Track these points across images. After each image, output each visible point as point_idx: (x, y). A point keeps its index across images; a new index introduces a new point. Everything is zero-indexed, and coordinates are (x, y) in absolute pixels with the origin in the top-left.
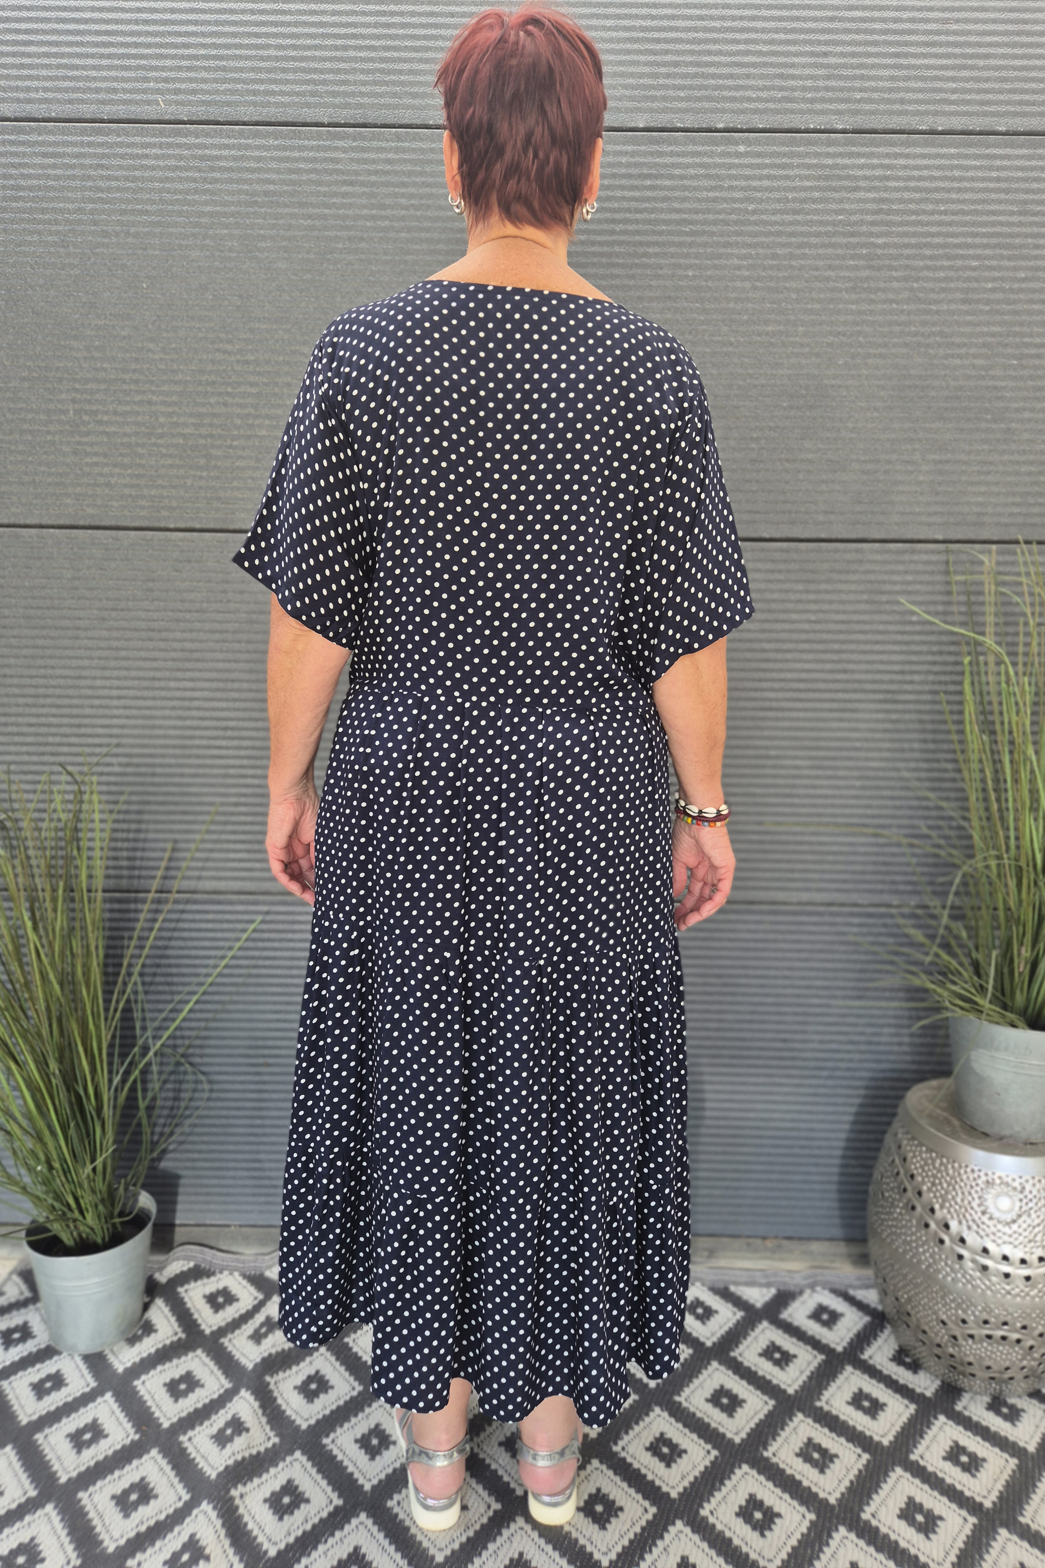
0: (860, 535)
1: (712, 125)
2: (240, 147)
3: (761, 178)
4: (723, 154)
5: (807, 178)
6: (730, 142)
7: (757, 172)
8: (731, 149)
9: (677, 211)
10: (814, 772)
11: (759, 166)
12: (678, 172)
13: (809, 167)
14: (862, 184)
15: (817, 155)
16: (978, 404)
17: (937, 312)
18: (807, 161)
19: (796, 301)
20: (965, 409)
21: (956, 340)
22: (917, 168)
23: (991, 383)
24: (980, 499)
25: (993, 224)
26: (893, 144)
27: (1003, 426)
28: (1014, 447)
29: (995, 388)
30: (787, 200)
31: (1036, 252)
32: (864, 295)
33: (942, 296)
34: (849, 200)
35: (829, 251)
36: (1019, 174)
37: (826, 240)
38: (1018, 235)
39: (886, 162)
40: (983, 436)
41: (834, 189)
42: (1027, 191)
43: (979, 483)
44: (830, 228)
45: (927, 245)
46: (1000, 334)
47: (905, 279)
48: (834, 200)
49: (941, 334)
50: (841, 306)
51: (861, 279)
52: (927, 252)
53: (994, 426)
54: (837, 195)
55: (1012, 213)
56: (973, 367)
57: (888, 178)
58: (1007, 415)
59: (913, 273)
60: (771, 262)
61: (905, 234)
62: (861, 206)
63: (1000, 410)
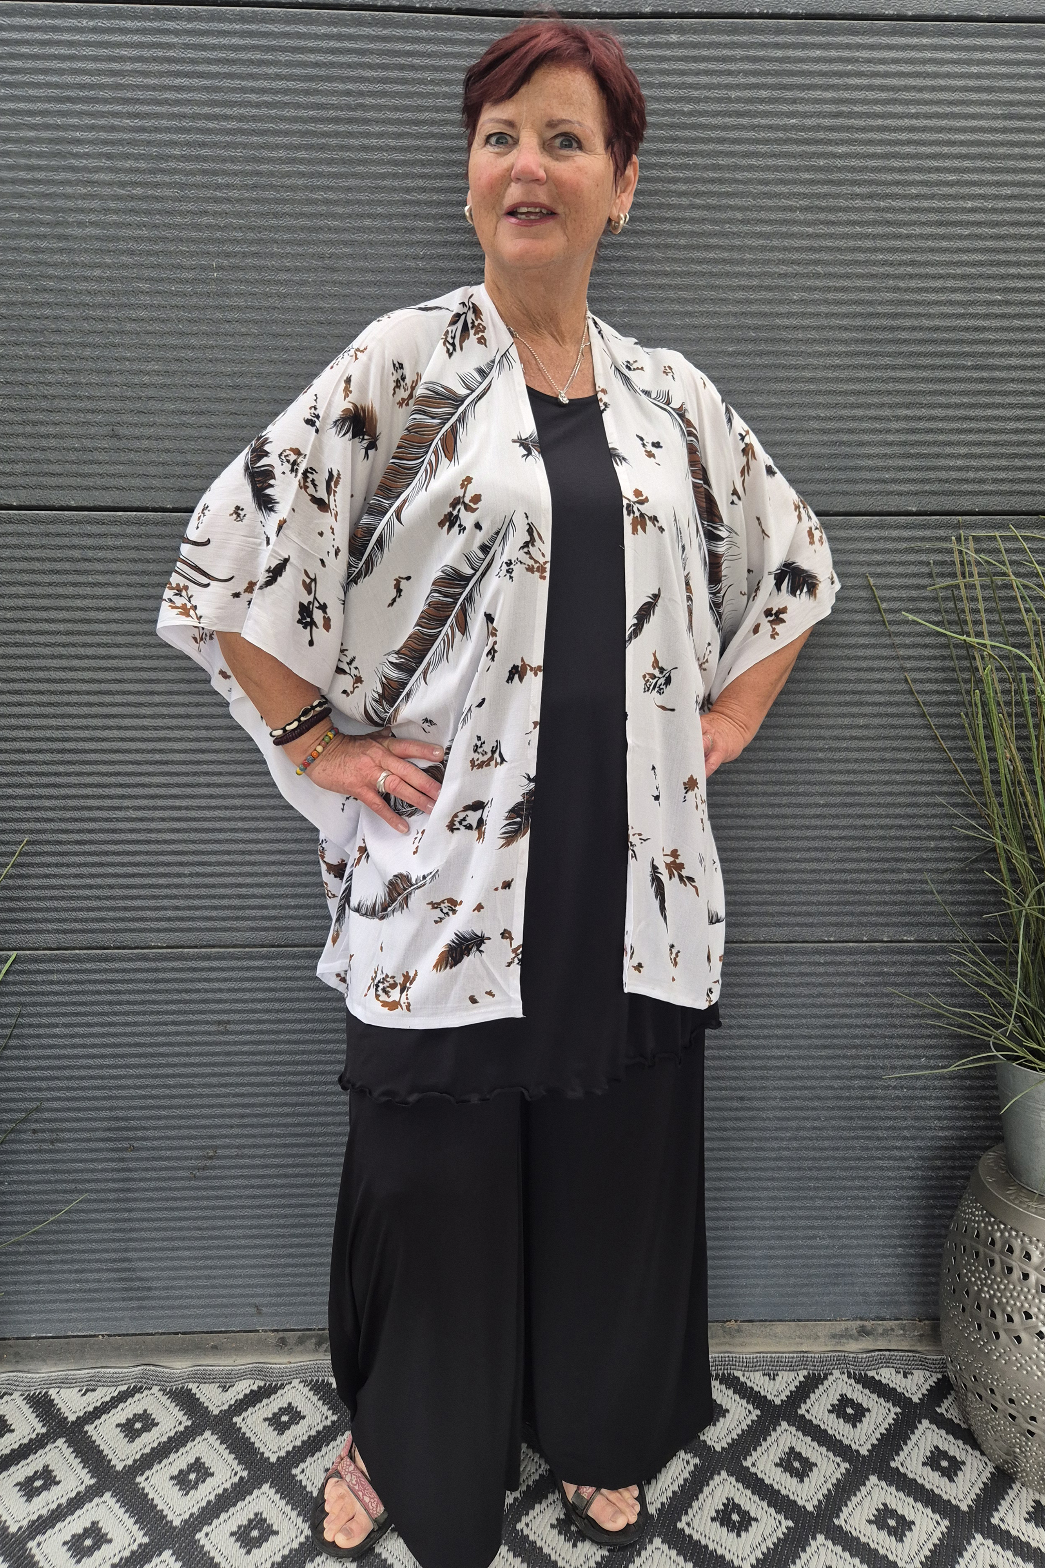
3: (698, 73)
4: (650, 46)
5: (753, 73)
6: (659, 30)
7: (693, 66)
8: (662, 39)
11: (695, 59)
13: (754, 60)
14: (818, 81)
16: (956, 349)
17: (908, 237)
18: (752, 53)
19: (742, 222)
20: (942, 355)
21: (931, 270)
22: (882, 61)
23: (971, 323)
24: (959, 463)
25: (973, 130)
26: (854, 32)
27: (985, 374)
28: (998, 400)
29: (976, 329)
30: (730, 100)
31: (1024, 164)
32: (822, 216)
33: (914, 217)
34: (803, 101)
35: (780, 162)
36: (1004, 70)
37: (777, 148)
38: (1002, 144)
39: (846, 54)
40: (962, 387)
41: (785, 87)
42: (1013, 90)
43: (958, 443)
44: (780, 135)
45: (895, 156)
46: (981, 264)
47: (870, 196)
48: (785, 101)
49: (912, 263)
50: (795, 229)
51: (818, 196)
52: (896, 163)
53: (975, 374)
54: (789, 94)
55: (995, 117)
56: (951, 303)
57: (848, 74)
58: (991, 361)
59: (879, 190)
60: (712, 175)
61: (870, 142)
62: (818, 108)
63: (982, 355)
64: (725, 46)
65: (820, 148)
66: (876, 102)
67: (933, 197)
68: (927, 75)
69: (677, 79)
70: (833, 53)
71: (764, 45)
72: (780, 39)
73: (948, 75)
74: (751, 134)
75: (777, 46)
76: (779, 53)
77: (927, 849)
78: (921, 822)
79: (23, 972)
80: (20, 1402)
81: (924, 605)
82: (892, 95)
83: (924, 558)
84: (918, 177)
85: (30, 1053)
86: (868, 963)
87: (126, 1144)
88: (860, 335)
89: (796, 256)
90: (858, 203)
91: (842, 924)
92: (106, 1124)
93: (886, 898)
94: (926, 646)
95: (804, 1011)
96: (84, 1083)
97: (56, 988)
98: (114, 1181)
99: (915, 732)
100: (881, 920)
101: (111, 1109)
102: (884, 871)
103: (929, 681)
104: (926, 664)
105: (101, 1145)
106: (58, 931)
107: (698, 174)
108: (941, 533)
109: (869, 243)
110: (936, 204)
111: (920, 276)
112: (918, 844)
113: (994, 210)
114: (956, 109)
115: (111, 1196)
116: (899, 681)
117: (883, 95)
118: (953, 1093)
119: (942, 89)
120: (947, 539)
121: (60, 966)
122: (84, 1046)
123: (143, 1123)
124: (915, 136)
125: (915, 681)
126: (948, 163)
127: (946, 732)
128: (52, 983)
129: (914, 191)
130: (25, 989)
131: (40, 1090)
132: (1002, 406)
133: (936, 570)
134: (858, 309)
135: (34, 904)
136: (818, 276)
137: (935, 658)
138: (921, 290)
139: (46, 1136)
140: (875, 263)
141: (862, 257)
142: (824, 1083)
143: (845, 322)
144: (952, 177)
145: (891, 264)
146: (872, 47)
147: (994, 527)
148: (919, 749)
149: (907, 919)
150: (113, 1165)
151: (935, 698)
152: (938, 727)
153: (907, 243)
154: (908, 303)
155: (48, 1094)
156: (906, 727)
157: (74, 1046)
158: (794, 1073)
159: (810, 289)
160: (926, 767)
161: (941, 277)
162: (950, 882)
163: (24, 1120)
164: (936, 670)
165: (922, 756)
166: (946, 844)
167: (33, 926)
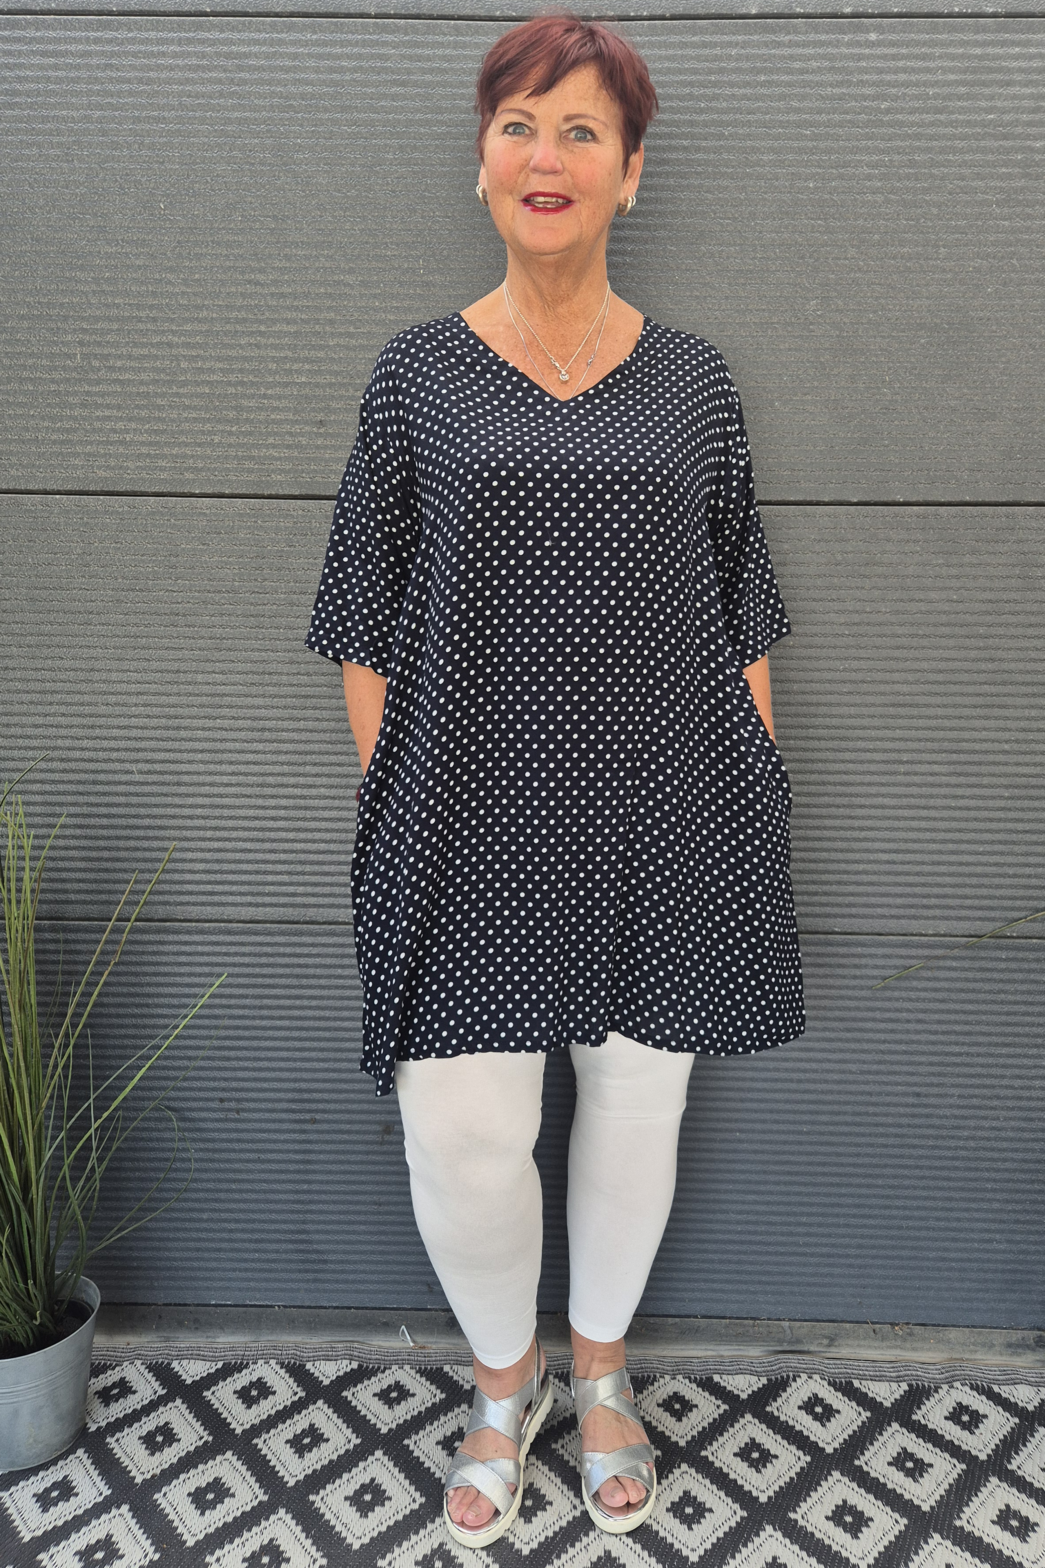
0: (1011, 498)
1: (837, 9)
3: (896, 71)
4: (849, 44)
5: (952, 70)
6: (859, 29)
7: (892, 64)
8: (861, 37)
9: (798, 110)
10: (953, 780)
11: (894, 57)
12: (797, 65)
13: (953, 57)
14: (1017, 77)
15: (963, 44)
18: (951, 50)
30: (927, 97)
32: (1018, 210)
34: (1001, 97)
35: (978, 157)
37: (974, 144)
41: (984, 84)
44: (978, 130)
48: (983, 97)
50: (992, 223)
54: (987, 91)
60: (908, 171)
62: (1016, 103)
65: (1018, 143)
69: (875, 77)
70: (1032, 50)
72: (979, 37)
74: (949, 130)
76: (978, 51)
87: (308, 1116)
91: (1026, 920)
92: (290, 1096)
95: (983, 1007)
96: (271, 1054)
98: (296, 1152)
101: (295, 1080)
105: (284, 1116)
106: (250, 904)
107: (894, 170)
115: (291, 1167)
121: (252, 939)
122: (272, 1018)
123: (325, 1096)
131: (228, 1059)
139: (233, 1105)
142: (1005, 1082)
150: (296, 1136)
155: (236, 1064)
157: (262, 1018)
158: (972, 1071)
163: (213, 1089)
167: (230, 899)
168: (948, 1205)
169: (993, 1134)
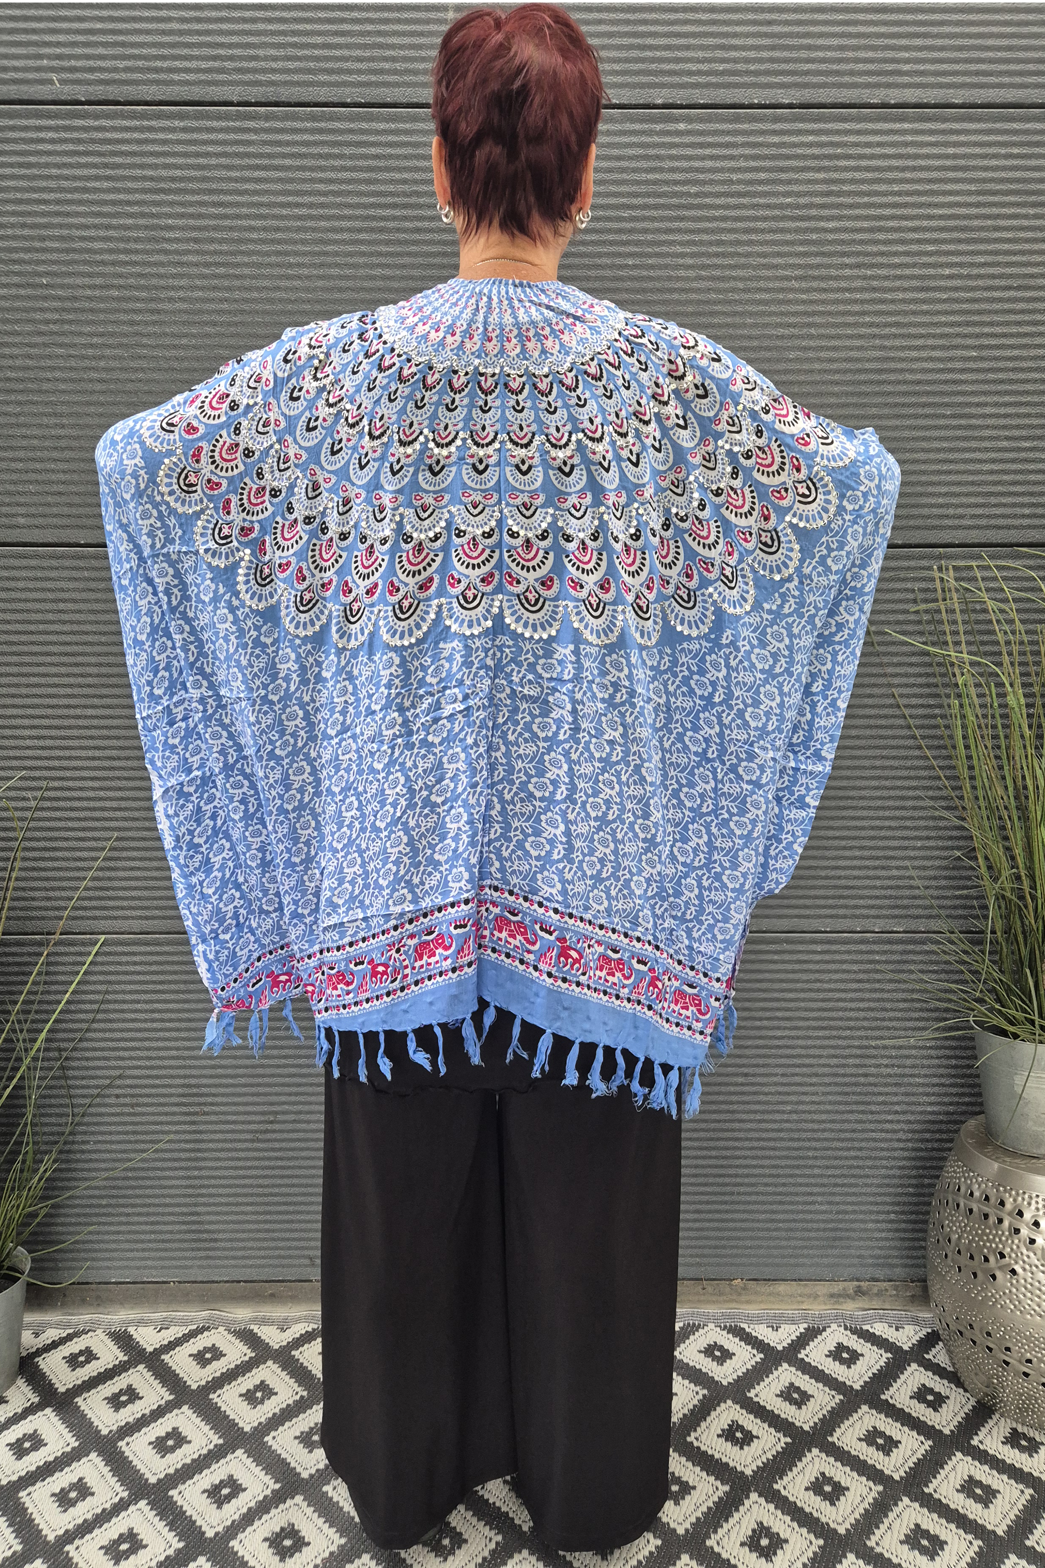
1: (650, 100)
2: (141, 129)
3: (703, 158)
4: (662, 133)
5: (753, 157)
6: (669, 119)
7: (699, 152)
8: (671, 127)
11: (701, 145)
13: (754, 145)
14: (811, 163)
16: (937, 399)
17: (893, 301)
18: (752, 139)
19: (744, 290)
20: (924, 405)
21: (912, 331)
22: (868, 145)
23: (950, 376)
24: (941, 500)
25: (951, 205)
26: (844, 120)
27: (963, 422)
28: (974, 444)
29: (955, 382)
30: (731, 182)
31: (997, 235)
32: (815, 284)
33: (898, 283)
34: (797, 182)
35: (778, 237)
36: (978, 150)
37: (773, 224)
38: (977, 217)
39: (836, 139)
40: (943, 433)
41: (782, 170)
42: (986, 169)
43: (939, 483)
44: (777, 212)
45: (880, 229)
46: (959, 324)
47: (858, 266)
48: (781, 182)
49: (897, 324)
50: (791, 296)
51: (811, 267)
52: (881, 236)
53: (955, 422)
54: (784, 176)
55: (970, 193)
56: (931, 359)
57: (838, 157)
58: (967, 410)
59: (867, 260)
60: (715, 249)
61: (858, 218)
62: (810, 188)
63: (960, 405)
64: (728, 133)
65: (812, 224)
66: (863, 181)
67: (914, 265)
68: (909, 157)
69: (685, 164)
70: (824, 138)
71: (763, 133)
72: (778, 126)
73: (928, 156)
74: (751, 213)
75: (775, 133)
76: (776, 139)
77: (914, 848)
78: (908, 823)
79: (110, 954)
80: (103, 1336)
81: (910, 628)
82: (876, 175)
83: (909, 585)
84: (901, 248)
85: (115, 1026)
86: (861, 952)
87: (198, 1108)
88: (850, 389)
89: (792, 320)
90: (848, 272)
91: (837, 916)
92: (180, 1091)
93: (877, 892)
94: (911, 665)
96: (162, 1053)
97: (138, 968)
98: (187, 1140)
99: (901, 742)
100: (873, 912)
101: (185, 1077)
102: (875, 868)
103: (915, 696)
104: (912, 680)
105: (176, 1108)
106: (141, 918)
107: (703, 249)
108: (925, 563)
109: (857, 308)
110: (917, 271)
111: (903, 336)
112: (906, 843)
113: (969, 277)
114: (935, 187)
115: (184, 1154)
116: (887, 696)
117: (869, 175)
118: (942, 1071)
119: (922, 169)
120: (930, 568)
121: (143, 949)
122: (162, 1020)
123: (213, 1090)
124: (899, 212)
125: (901, 696)
126: (927, 235)
127: (930, 742)
128: (135, 963)
129: (896, 260)
130: (112, 968)
131: (122, 1059)
132: (979, 450)
133: (920, 596)
134: (849, 366)
135: (121, 893)
136: (811, 337)
137: (920, 675)
138: (903, 348)
139: (128, 1100)
140: (864, 325)
141: (851, 319)
142: (822, 1061)
143: (837, 377)
144: (930, 248)
145: (878, 326)
146: (859, 132)
147: (972, 557)
148: (906, 758)
149: (896, 912)
150: (186, 1128)
151: (920, 711)
152: (923, 737)
153: (892, 307)
154: (893, 359)
155: (129, 1063)
156: (894, 737)
157: (153, 1020)
159: (806, 349)
160: (913, 773)
161: (922, 336)
162: (935, 878)
163: (109, 1086)
164: (921, 686)
165: (909, 763)
166: (932, 843)
167: (120, 913)
168: (774, 1171)
169: (814, 1108)
